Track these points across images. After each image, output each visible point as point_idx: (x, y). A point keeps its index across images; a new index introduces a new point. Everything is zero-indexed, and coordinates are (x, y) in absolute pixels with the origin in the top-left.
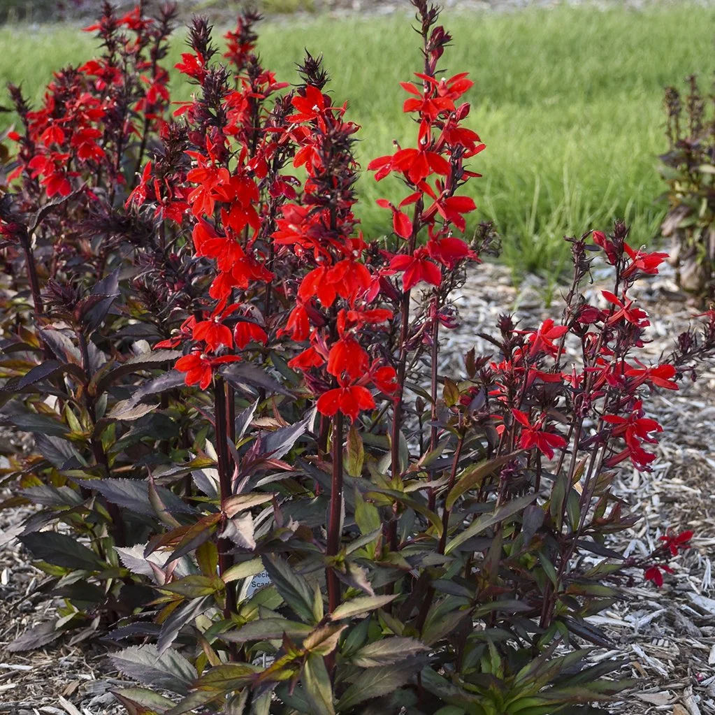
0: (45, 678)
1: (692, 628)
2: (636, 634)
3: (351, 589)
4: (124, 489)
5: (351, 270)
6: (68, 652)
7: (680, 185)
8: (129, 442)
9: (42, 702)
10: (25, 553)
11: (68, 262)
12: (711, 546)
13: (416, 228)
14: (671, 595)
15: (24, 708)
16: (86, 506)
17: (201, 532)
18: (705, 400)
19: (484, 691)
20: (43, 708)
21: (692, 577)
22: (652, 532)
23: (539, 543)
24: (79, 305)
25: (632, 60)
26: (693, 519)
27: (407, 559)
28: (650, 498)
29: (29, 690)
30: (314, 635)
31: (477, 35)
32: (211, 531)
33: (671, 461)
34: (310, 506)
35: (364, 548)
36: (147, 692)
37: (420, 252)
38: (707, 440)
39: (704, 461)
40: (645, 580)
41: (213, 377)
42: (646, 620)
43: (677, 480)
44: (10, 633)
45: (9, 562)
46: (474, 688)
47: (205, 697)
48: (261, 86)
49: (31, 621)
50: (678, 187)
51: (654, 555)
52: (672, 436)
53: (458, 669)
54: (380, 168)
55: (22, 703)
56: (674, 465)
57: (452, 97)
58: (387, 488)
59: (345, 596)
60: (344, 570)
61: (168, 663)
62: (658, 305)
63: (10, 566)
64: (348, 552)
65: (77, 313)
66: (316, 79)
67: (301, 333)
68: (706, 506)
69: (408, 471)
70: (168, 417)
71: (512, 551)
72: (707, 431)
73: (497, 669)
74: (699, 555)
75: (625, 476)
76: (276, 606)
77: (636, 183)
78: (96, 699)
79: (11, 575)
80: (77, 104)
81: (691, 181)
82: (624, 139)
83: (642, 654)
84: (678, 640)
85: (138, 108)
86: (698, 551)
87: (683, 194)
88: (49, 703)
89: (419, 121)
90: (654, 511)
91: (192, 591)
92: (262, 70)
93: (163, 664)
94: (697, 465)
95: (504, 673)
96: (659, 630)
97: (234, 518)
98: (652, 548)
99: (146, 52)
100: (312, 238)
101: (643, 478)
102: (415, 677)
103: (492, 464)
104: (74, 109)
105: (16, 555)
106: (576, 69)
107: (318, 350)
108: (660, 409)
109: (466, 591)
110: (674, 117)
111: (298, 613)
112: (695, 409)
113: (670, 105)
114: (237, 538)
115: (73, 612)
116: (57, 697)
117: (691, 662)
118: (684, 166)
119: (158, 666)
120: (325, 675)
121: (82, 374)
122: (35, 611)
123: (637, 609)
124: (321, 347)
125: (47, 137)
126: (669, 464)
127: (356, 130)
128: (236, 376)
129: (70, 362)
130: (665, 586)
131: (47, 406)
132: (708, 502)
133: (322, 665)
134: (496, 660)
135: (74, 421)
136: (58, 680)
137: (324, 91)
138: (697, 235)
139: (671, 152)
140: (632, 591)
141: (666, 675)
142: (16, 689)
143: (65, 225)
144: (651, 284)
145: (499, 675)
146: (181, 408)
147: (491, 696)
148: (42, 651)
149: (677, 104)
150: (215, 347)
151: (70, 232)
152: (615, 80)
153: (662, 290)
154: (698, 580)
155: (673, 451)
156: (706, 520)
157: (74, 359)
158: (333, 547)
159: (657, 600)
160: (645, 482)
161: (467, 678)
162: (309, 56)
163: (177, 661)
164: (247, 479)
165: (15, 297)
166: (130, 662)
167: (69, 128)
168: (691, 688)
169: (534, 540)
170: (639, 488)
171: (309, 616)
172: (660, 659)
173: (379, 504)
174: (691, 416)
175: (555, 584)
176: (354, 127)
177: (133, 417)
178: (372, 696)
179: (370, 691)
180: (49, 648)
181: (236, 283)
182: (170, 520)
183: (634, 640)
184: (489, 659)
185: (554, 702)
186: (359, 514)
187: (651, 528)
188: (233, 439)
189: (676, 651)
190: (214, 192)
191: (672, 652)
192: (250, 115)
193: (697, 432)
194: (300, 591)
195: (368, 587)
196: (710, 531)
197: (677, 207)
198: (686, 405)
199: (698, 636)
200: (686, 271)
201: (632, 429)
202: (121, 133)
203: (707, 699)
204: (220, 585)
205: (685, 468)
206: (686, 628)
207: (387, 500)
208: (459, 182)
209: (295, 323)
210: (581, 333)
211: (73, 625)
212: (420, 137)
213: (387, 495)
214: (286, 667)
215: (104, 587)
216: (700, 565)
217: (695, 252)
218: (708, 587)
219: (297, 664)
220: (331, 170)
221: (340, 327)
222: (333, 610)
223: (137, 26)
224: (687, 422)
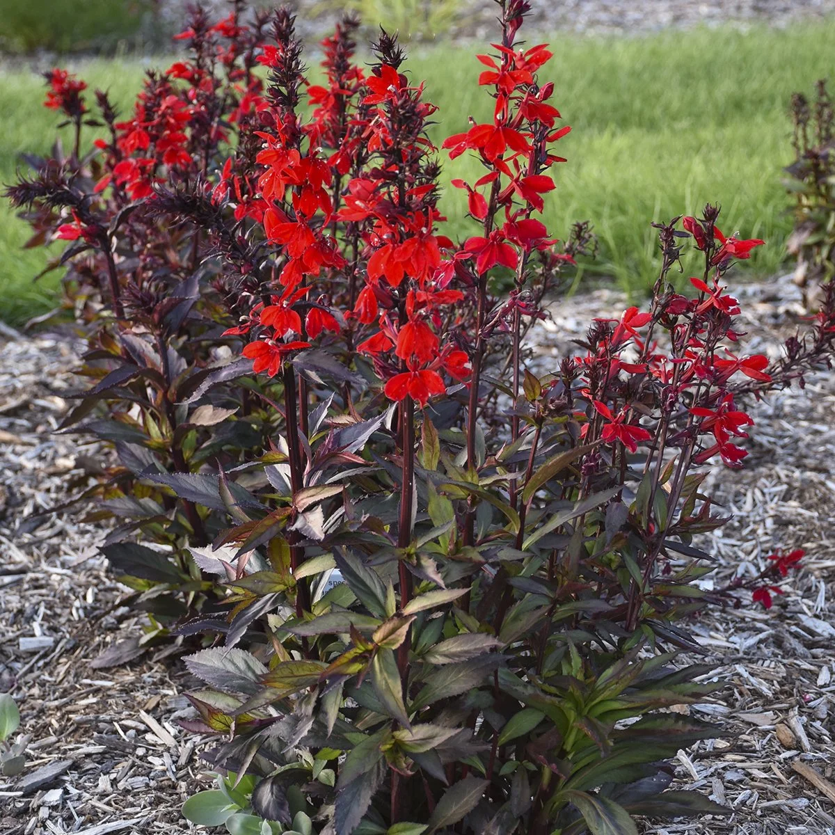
0: (127, 693)
1: (801, 649)
2: (741, 655)
3: (423, 584)
4: (194, 484)
5: (419, 248)
6: (151, 669)
7: (808, 198)
8: (210, 450)
9: (123, 716)
10: (112, 572)
11: (154, 273)
12: (826, 568)
13: (493, 210)
14: (781, 618)
15: (104, 721)
16: (168, 517)
17: (270, 526)
18: (829, 424)
19: (563, 693)
20: (123, 722)
21: (805, 601)
22: (763, 554)
23: (623, 541)
24: (158, 307)
25: (771, 81)
26: (808, 541)
27: (482, 553)
28: (763, 521)
29: (110, 705)
30: (383, 627)
31: (605, 59)
32: (281, 525)
33: (788, 484)
34: (386, 502)
35: (436, 541)
36: (220, 695)
37: (496, 234)
38: (829, 463)
39: (823, 484)
40: (753, 603)
41: (282, 365)
42: (753, 641)
43: (793, 503)
44: (94, 650)
45: (95, 581)
46: (553, 690)
47: (275, 694)
48: (349, 82)
49: (115, 638)
50: (805, 201)
51: (763, 575)
52: (791, 459)
53: (539, 673)
54: (455, 147)
55: (102, 717)
56: (791, 487)
57: (530, 68)
58: (461, 480)
59: (417, 590)
60: (415, 561)
61: (242, 666)
62: (783, 329)
63: (96, 585)
64: (419, 545)
65: (156, 317)
66: (391, 58)
67: (369, 315)
68: (822, 528)
69: (485, 465)
70: (250, 425)
71: (595, 550)
72: (828, 454)
73: (578, 671)
74: (813, 578)
75: (737, 499)
76: (348, 603)
77: (766, 203)
78: (177, 714)
79: (96, 594)
80: (163, 107)
81: (818, 194)
82: (756, 160)
83: (746, 675)
84: (785, 661)
85: (233, 119)
86: (812, 574)
87: (810, 208)
88: (130, 717)
89: (495, 96)
90: (766, 534)
91: (263, 588)
92: (349, 65)
93: (237, 667)
94: (816, 488)
95: (585, 675)
96: (766, 651)
97: (304, 512)
98: (763, 569)
99: (240, 61)
100: (380, 214)
101: (757, 501)
102: (492, 678)
103: (570, 455)
104: (160, 112)
105: (102, 574)
106: (710, 93)
107: (387, 334)
108: (780, 433)
109: (545, 590)
110: (801, 126)
111: (370, 610)
112: (817, 432)
113: (797, 113)
114: (306, 530)
115: (156, 628)
116: (138, 711)
117: (798, 683)
118: (811, 179)
119: (231, 668)
120: (395, 669)
121: (162, 380)
122: (119, 629)
123: (743, 630)
124: (391, 331)
125: (132, 142)
126: (785, 487)
127: (433, 111)
128: (306, 363)
129: (149, 366)
130: (774, 608)
131: (130, 417)
132: (825, 524)
133: (391, 659)
134: (577, 661)
135: (154, 428)
136: (139, 695)
137: (399, 71)
138: (825, 252)
139: (797, 162)
140: (739, 613)
141: (771, 695)
142: (97, 703)
143: (151, 234)
144: (777, 307)
145: (580, 677)
146: (263, 414)
147: (571, 698)
148: (125, 668)
149: (805, 112)
150: (283, 333)
151: (157, 242)
152: (752, 102)
153: (788, 312)
154: (811, 603)
155: (790, 474)
156: (822, 542)
157: (153, 364)
158: (405, 540)
159: (765, 622)
160: (759, 504)
161: (547, 680)
162: (384, 33)
163: (251, 664)
164: (319, 473)
165: (101, 310)
166: (203, 665)
167: (154, 132)
168: (796, 708)
169: (617, 538)
170: (752, 511)
171: (381, 612)
172: (765, 679)
173: (453, 497)
174: (813, 440)
175: (641, 585)
176: (430, 108)
177: (212, 423)
178: (447, 695)
179: (444, 691)
180: (132, 665)
181: (307, 269)
182: (241, 516)
183: (738, 661)
184: (569, 661)
185: (637, 705)
186: (432, 508)
187: (762, 551)
188: (306, 434)
189: (783, 672)
190: (284, 174)
191: (778, 673)
192: (336, 114)
193: (818, 456)
194: (372, 587)
195: (438, 578)
196: (826, 554)
197: (804, 222)
198: (807, 429)
199: (807, 657)
200: (814, 291)
201: (722, 422)
202: (209, 138)
203: (814, 720)
204: (291, 582)
205: (802, 491)
206: (795, 649)
207: (462, 493)
208: (542, 167)
209: (362, 304)
210: (671, 325)
211: (157, 642)
212: (496, 113)
213: (461, 487)
214: (354, 660)
215: (187, 602)
216: (814, 589)
217: (823, 270)
218: (821, 610)
219: (365, 657)
220: (399, 143)
221: (409, 308)
222: (405, 605)
223: (232, 33)
224: (808, 446)
